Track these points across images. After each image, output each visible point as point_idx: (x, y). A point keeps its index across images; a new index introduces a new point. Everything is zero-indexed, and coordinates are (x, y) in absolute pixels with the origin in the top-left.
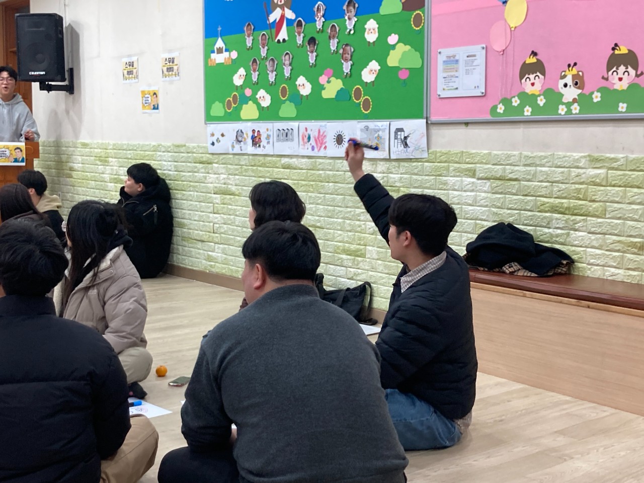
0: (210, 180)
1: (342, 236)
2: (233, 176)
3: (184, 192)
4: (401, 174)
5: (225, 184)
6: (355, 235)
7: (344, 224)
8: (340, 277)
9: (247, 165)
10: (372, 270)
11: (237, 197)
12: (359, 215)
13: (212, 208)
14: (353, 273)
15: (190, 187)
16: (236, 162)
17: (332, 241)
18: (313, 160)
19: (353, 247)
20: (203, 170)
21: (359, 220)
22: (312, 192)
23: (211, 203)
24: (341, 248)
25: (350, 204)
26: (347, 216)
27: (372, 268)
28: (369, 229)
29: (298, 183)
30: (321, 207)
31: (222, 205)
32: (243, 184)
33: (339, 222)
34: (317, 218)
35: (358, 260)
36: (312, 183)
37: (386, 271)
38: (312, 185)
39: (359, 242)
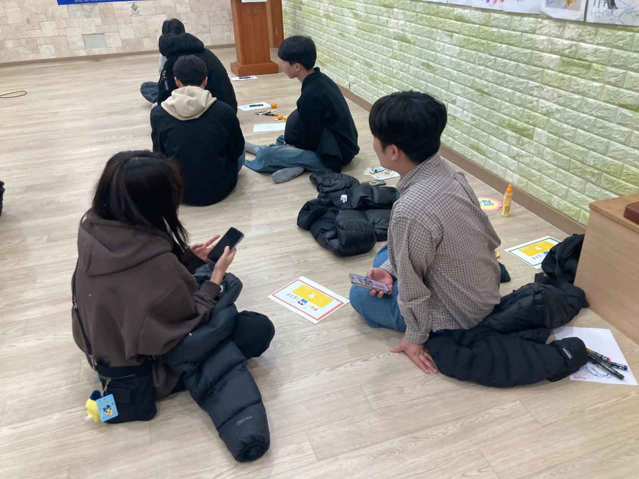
0: (391, 25)
1: (509, 109)
2: (409, 23)
3: (371, 34)
4: (598, 44)
5: (402, 30)
6: (524, 111)
7: (514, 96)
8: (501, 152)
9: (422, 12)
10: (537, 155)
11: (412, 45)
12: (532, 89)
13: (391, 53)
14: (516, 152)
15: (375, 29)
16: (413, 8)
17: (498, 112)
18: (487, 14)
19: (520, 124)
20: (386, 14)
21: (531, 95)
22: (483, 52)
23: (391, 48)
24: (507, 122)
25: (524, 74)
26: (518, 87)
27: (539, 154)
28: (542, 108)
29: (469, 39)
30: (491, 71)
31: (400, 52)
32: (418, 33)
33: (508, 93)
34: (485, 83)
35: (523, 141)
36: (483, 41)
37: (555, 162)
38: (483, 44)
39: (527, 120)
